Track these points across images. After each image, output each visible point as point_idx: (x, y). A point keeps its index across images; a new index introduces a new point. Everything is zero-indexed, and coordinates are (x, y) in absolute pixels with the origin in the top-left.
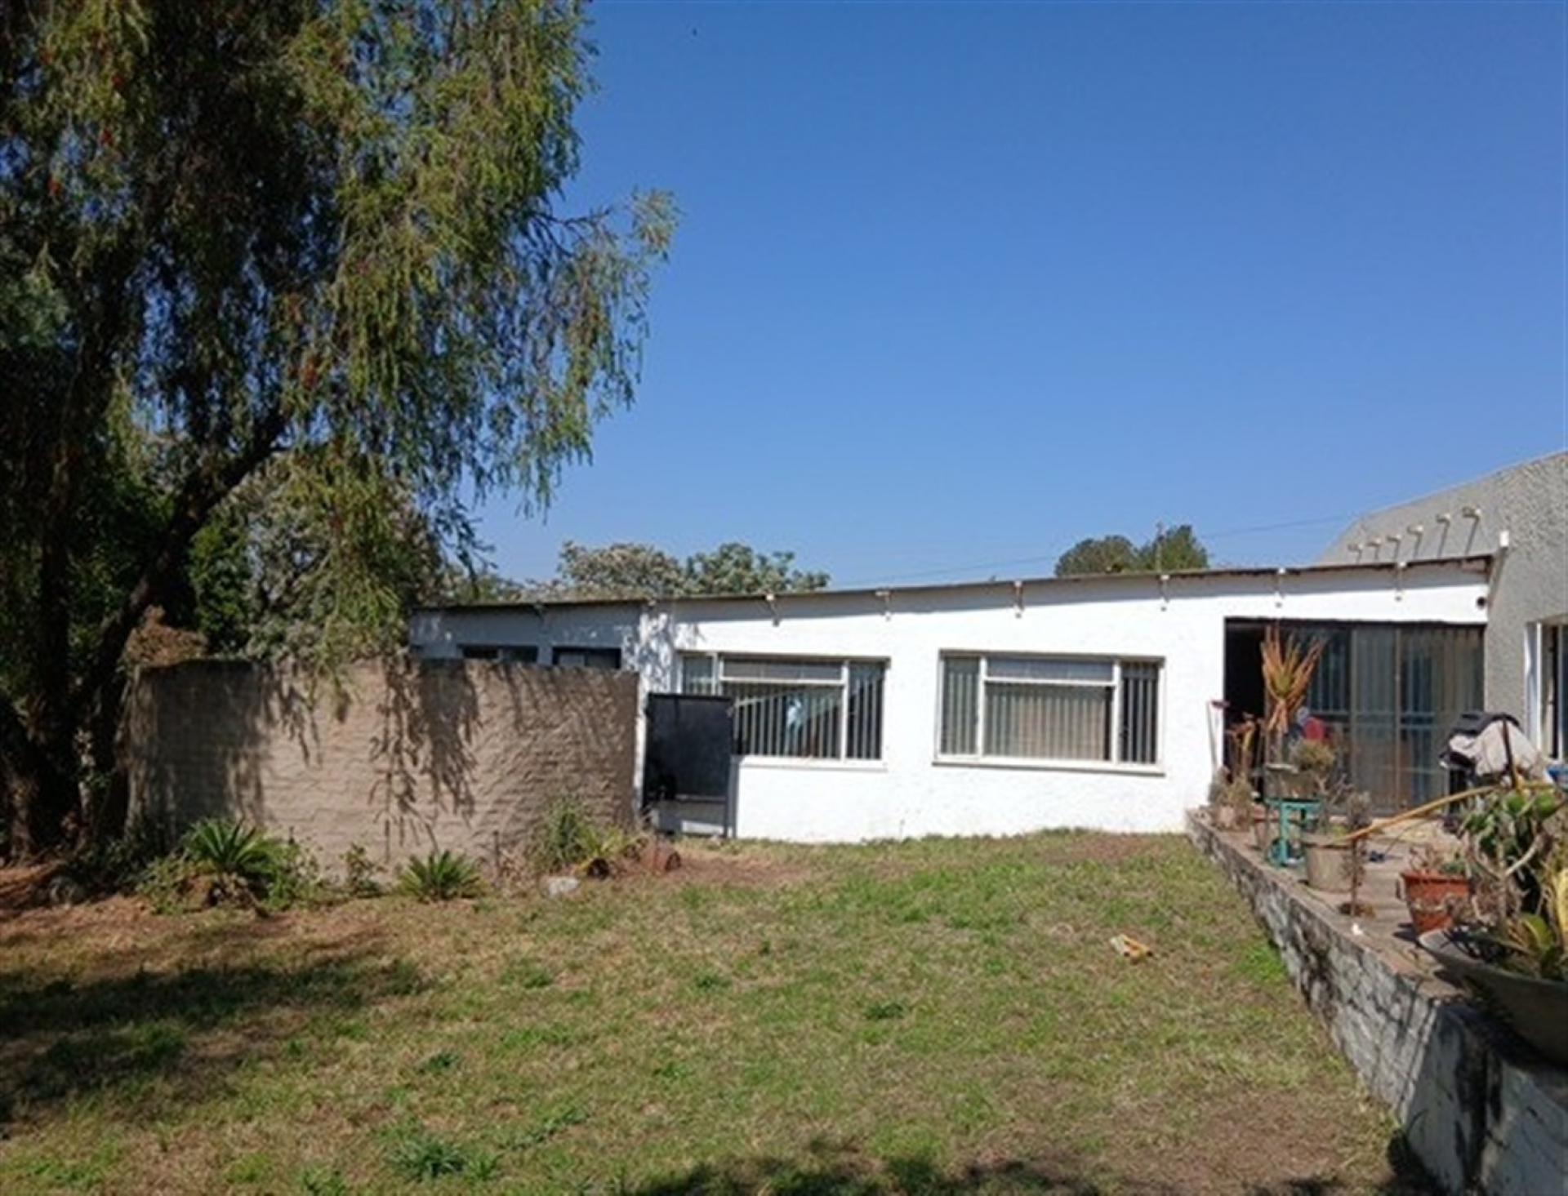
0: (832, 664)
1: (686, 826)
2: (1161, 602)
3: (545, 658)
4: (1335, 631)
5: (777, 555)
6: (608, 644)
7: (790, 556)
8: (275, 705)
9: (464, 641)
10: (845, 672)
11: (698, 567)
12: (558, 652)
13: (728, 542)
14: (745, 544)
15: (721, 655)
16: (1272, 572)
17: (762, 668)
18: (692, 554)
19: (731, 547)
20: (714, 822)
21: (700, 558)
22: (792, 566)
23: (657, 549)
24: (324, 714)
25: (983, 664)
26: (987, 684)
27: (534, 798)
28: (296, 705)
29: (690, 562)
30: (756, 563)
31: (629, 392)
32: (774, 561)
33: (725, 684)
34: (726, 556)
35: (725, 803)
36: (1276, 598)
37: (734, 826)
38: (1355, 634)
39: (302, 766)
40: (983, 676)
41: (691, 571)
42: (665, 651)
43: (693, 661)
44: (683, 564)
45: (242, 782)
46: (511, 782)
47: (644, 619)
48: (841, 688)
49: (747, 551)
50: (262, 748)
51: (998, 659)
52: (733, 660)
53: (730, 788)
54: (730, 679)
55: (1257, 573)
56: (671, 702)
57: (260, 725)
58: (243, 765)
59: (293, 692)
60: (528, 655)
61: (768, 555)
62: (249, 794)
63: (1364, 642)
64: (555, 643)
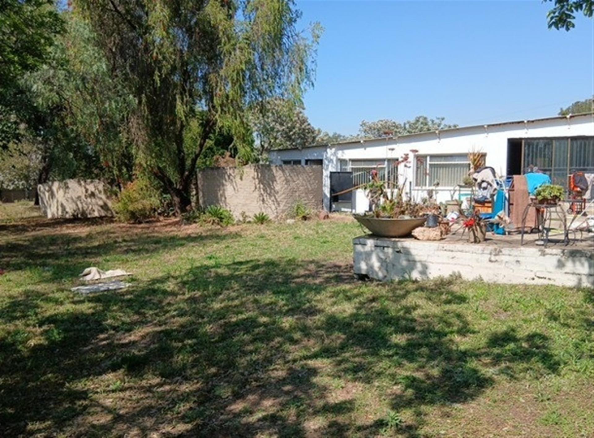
0: (382, 161)
1: (343, 209)
2: (486, 134)
3: (303, 163)
4: (546, 141)
5: (438, 119)
6: (320, 158)
7: (443, 119)
8: (227, 177)
9: (283, 159)
10: (386, 163)
11: (407, 126)
12: (307, 162)
13: (418, 116)
14: (425, 116)
15: (350, 160)
16: (523, 122)
17: (363, 163)
18: (406, 122)
19: (419, 118)
20: (348, 208)
21: (408, 122)
22: (443, 123)
23: (393, 121)
24: (238, 179)
25: (428, 158)
26: (430, 165)
27: (290, 200)
28: (231, 177)
29: (405, 124)
30: (430, 123)
31: (313, 84)
32: (437, 121)
33: (352, 169)
34: (418, 121)
35: (351, 203)
36: (525, 130)
37: (355, 208)
38: (554, 141)
39: (233, 192)
40: (428, 162)
41: (405, 129)
42: (335, 159)
43: (343, 162)
44: (403, 125)
45: (221, 196)
46: (283, 196)
47: (328, 150)
48: (384, 168)
49: (425, 119)
50: (225, 187)
51: (433, 157)
52: (354, 161)
53: (353, 199)
54: (354, 167)
55: (519, 123)
56: (337, 175)
57: (224, 181)
58: (221, 192)
59: (230, 174)
60: (298, 162)
61: (434, 119)
62: (223, 199)
63: (558, 144)
64: (306, 158)
